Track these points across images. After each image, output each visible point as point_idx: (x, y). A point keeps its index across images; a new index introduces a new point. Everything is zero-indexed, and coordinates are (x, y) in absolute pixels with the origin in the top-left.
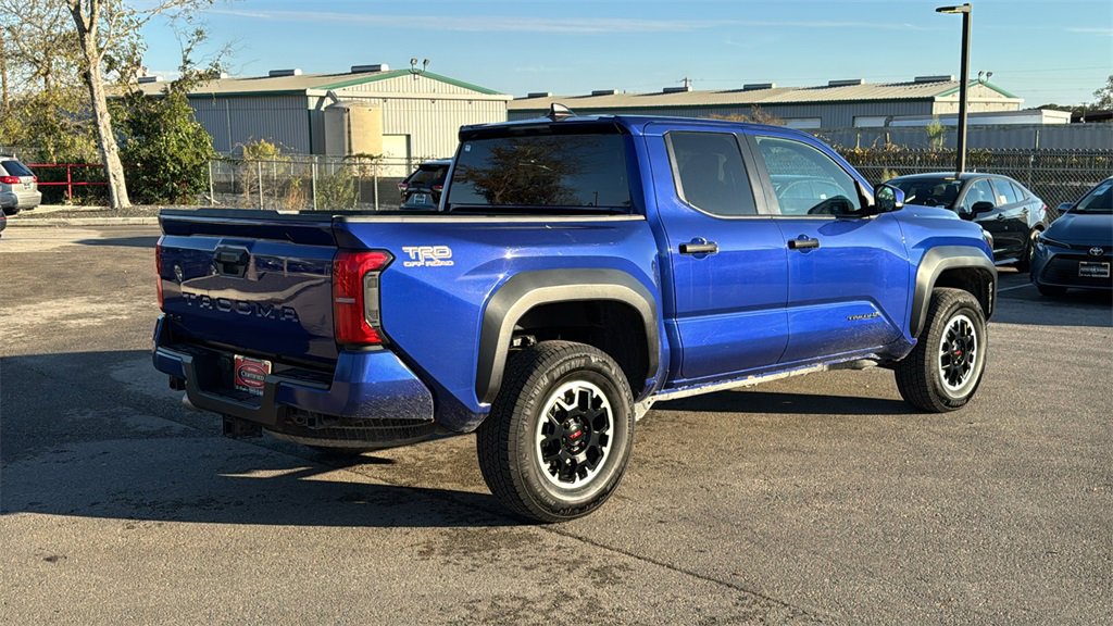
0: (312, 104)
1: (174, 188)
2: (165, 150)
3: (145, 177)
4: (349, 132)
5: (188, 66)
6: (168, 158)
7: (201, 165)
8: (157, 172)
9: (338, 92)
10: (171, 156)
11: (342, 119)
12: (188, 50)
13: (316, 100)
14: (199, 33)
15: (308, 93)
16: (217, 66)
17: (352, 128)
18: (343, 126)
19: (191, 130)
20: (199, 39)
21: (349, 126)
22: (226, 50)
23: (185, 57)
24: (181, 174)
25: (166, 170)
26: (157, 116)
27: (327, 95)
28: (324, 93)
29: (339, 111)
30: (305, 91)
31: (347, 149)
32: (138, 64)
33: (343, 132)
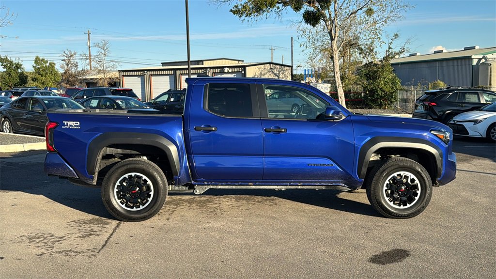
0: (475, 62)
1: (381, 102)
2: (378, 86)
3: (369, 98)
4: (491, 75)
5: (390, 50)
6: (379, 89)
7: (393, 92)
8: (374, 95)
9: (488, 56)
10: (380, 89)
11: (487, 69)
12: (391, 43)
13: (477, 60)
14: (396, 35)
15: (472, 58)
16: (404, 49)
17: (492, 74)
18: (487, 72)
19: (390, 78)
20: (395, 38)
21: (491, 72)
22: (408, 42)
23: (389, 46)
24: (384, 96)
25: (378, 95)
26: (376, 72)
27: (483, 58)
28: (481, 57)
29: (487, 66)
30: (471, 56)
31: (489, 83)
32: (372, 50)
33: (487, 75)
